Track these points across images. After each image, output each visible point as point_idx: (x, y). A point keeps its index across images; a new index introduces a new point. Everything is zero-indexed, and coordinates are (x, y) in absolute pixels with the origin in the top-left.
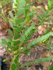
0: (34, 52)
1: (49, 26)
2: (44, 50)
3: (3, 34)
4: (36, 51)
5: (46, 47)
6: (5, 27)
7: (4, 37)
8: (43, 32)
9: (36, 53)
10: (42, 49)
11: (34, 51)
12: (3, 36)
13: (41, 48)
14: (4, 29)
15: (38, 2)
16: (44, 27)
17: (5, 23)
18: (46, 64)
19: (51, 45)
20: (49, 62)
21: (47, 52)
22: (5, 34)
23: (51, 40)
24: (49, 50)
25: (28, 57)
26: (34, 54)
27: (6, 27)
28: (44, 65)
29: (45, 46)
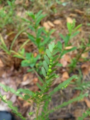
0: (59, 97)
1: (76, 52)
2: (74, 91)
3: (8, 75)
4: (61, 95)
5: (77, 87)
6: (8, 64)
7: (9, 79)
8: (68, 63)
9: (62, 99)
10: (71, 91)
11: (59, 95)
12: (7, 77)
13: (69, 90)
14: (7, 66)
15: (56, 15)
16: (69, 54)
17: (8, 56)
18: (80, 113)
19: (84, 82)
20: (84, 110)
21: (78, 93)
22: (10, 74)
23: (82, 74)
24: (81, 90)
25: (51, 106)
26: (59, 100)
27: (10, 64)
28: (76, 116)
29: (75, 84)
